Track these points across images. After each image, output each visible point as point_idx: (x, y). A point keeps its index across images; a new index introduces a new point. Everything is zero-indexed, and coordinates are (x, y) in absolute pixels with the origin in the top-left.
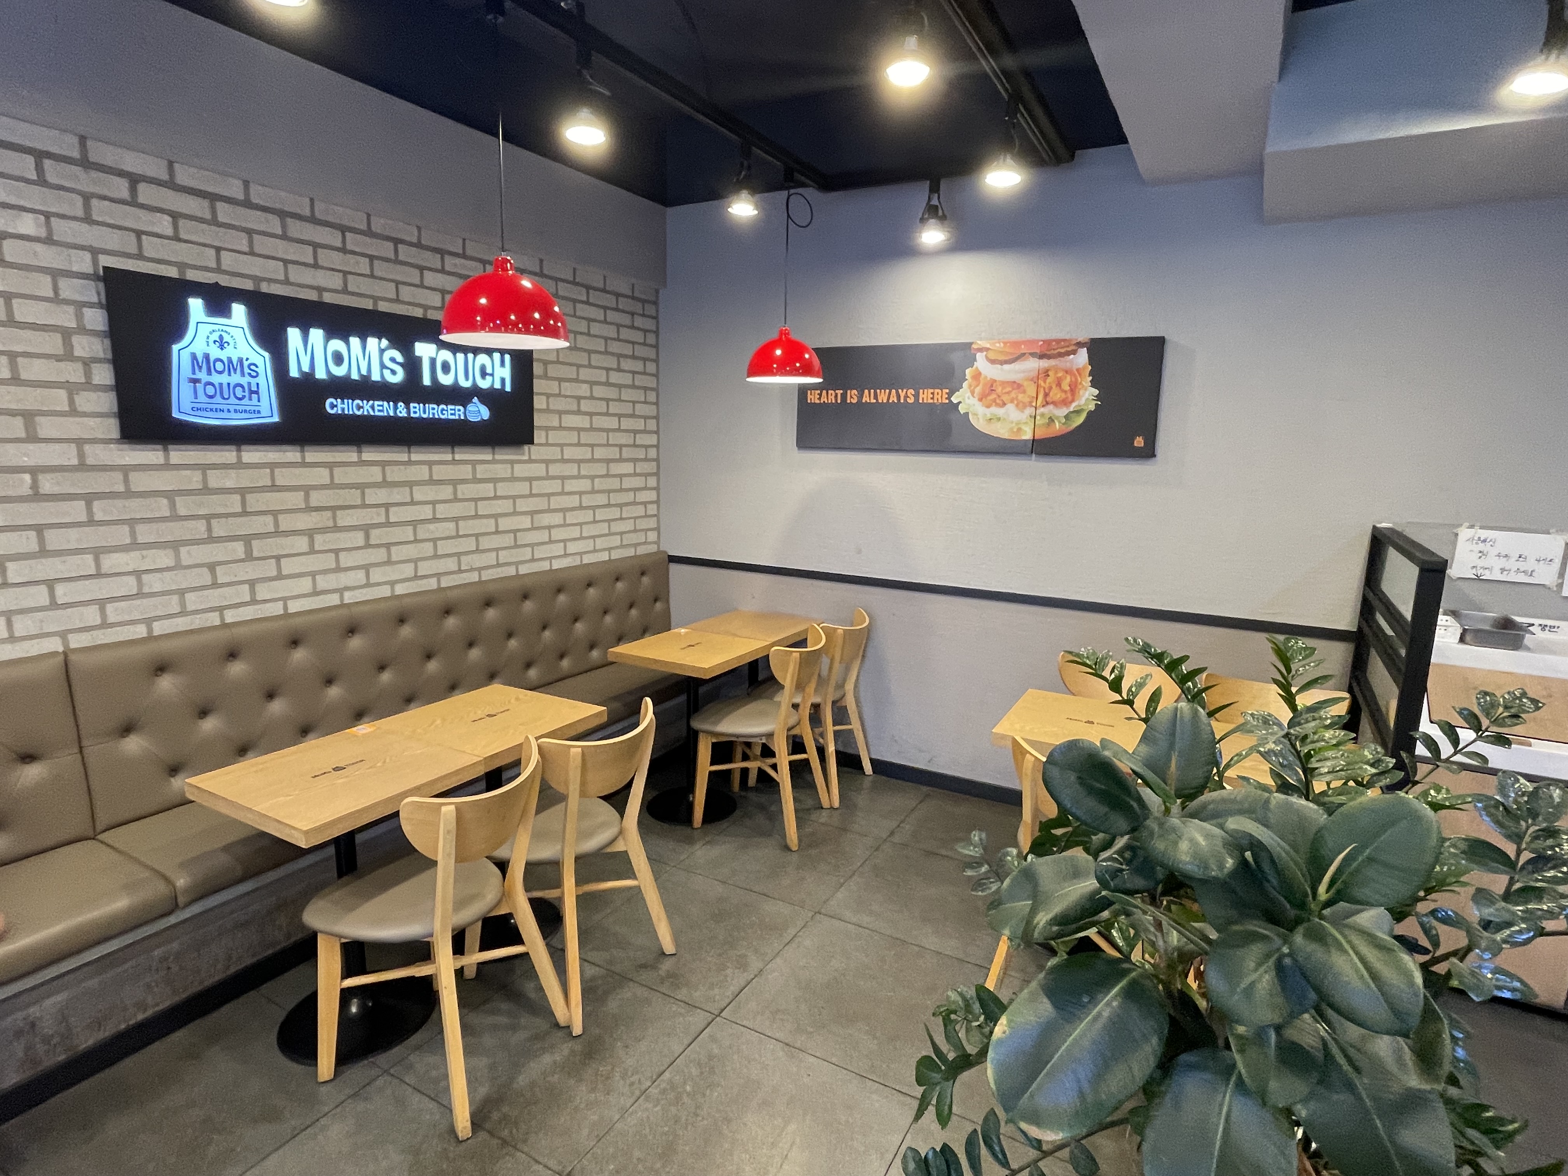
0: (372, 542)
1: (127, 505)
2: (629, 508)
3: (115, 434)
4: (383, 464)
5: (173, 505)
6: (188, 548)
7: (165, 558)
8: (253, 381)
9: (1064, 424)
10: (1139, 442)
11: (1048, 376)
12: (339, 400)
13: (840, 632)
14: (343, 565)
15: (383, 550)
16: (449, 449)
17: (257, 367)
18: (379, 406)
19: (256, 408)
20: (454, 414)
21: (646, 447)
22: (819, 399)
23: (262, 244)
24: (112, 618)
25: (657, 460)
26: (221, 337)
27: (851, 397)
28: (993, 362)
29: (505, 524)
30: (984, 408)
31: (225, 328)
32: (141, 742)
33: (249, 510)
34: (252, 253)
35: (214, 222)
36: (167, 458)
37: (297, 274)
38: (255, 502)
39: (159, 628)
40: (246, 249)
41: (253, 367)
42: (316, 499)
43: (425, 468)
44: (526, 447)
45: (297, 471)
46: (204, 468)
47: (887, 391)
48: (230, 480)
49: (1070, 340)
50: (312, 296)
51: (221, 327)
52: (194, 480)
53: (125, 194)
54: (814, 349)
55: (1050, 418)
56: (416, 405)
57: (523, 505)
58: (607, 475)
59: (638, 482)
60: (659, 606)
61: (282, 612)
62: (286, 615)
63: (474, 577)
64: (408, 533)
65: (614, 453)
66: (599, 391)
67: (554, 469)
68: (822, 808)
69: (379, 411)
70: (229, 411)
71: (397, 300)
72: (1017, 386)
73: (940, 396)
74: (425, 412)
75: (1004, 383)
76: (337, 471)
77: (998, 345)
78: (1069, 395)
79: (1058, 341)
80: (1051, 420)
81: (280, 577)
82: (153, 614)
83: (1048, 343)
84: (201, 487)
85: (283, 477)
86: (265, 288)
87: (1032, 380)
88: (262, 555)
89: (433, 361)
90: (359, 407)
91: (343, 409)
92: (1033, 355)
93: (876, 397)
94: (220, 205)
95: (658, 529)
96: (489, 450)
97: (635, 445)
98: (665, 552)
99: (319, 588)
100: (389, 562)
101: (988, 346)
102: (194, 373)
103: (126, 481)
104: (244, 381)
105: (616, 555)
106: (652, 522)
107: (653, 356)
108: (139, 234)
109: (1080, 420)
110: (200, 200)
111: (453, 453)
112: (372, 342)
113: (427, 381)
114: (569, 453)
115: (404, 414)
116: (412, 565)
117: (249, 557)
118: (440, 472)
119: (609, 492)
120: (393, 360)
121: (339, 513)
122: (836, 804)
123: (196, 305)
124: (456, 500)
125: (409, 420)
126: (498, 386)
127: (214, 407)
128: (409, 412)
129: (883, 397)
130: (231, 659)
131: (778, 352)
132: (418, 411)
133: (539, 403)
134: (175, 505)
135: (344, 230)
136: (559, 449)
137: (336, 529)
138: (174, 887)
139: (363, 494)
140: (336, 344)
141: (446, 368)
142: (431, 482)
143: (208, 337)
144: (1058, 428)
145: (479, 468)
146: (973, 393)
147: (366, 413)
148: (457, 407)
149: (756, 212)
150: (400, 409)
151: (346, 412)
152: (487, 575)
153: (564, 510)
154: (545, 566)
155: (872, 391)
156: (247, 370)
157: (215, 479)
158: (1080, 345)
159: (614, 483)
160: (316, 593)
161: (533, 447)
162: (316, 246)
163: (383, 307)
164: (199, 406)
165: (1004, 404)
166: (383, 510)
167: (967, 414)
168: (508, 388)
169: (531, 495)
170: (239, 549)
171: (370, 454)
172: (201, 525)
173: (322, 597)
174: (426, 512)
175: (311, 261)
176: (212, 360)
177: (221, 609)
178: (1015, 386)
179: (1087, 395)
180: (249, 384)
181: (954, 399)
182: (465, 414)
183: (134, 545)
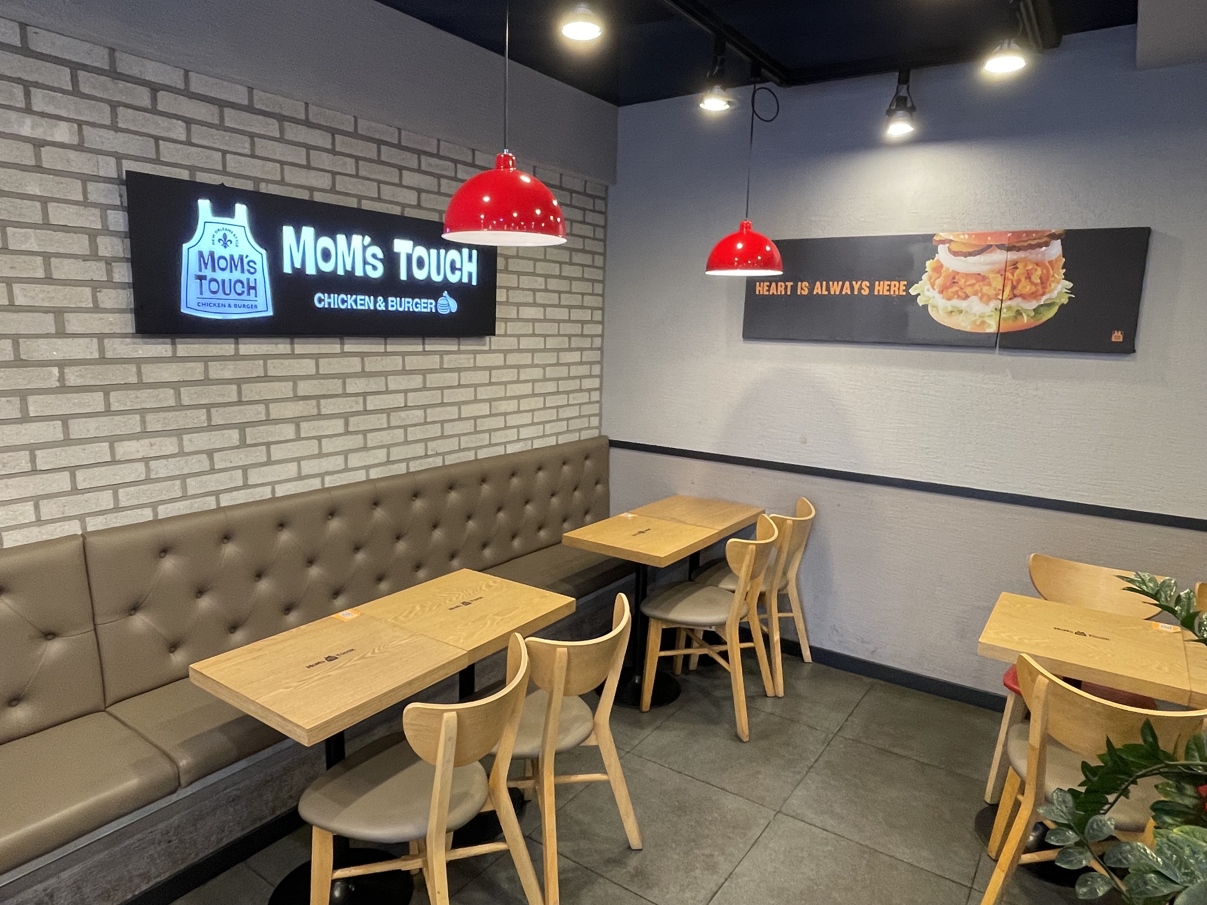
0: (351, 429)
1: (139, 395)
2: (576, 395)
3: (131, 329)
4: (362, 355)
5: (178, 395)
6: (189, 436)
7: (169, 446)
8: (252, 278)
9: (1032, 317)
10: (1117, 337)
11: (1017, 268)
12: (326, 295)
13: (789, 522)
14: (324, 451)
15: (360, 436)
16: (420, 341)
17: (255, 264)
18: (361, 300)
19: (254, 303)
20: (426, 308)
21: (592, 336)
22: (769, 290)
23: (263, 147)
24: (124, 502)
25: (601, 349)
26: (225, 236)
27: (802, 289)
28: (956, 254)
29: (467, 411)
30: (944, 301)
31: (228, 227)
32: (145, 619)
33: (244, 399)
34: (253, 156)
35: (221, 127)
36: (174, 351)
37: (293, 176)
38: (251, 392)
39: (164, 512)
40: (247, 151)
41: (251, 264)
42: (304, 388)
43: (399, 359)
44: (487, 338)
45: (287, 362)
46: (206, 360)
47: (840, 283)
48: (228, 371)
49: (1043, 232)
50: (304, 195)
51: (225, 226)
52: (196, 371)
53: (146, 102)
54: (774, 241)
55: (1018, 311)
56: (393, 299)
57: (484, 393)
58: (558, 364)
59: (583, 370)
60: (599, 487)
61: (270, 496)
62: (274, 499)
63: (438, 462)
64: (382, 420)
65: (564, 343)
66: (553, 284)
67: (512, 359)
68: (766, 696)
69: (361, 305)
70: (230, 306)
71: (379, 199)
72: (981, 278)
73: (897, 288)
74: (401, 306)
75: (967, 276)
76: (322, 361)
77: (962, 237)
78: (1040, 287)
79: (1028, 233)
80: (1019, 313)
81: (269, 462)
82: (159, 499)
83: (1017, 234)
84: (203, 378)
85: (276, 368)
86: (264, 188)
87: (999, 272)
88: (254, 442)
89: (409, 257)
90: (344, 302)
91: (329, 304)
92: (1001, 247)
93: (828, 289)
94: (227, 111)
95: (600, 415)
96: (456, 341)
97: (582, 335)
98: (606, 437)
99: (304, 473)
100: (365, 448)
101: (951, 238)
102: (200, 270)
103: (139, 373)
104: (244, 277)
105: (563, 439)
106: (595, 409)
107: (601, 250)
108: (157, 139)
109: (1051, 313)
110: (211, 107)
111: (424, 344)
112: (357, 239)
113: (403, 276)
114: (525, 343)
115: (383, 308)
116: (385, 450)
117: (243, 444)
118: (413, 362)
119: (558, 379)
120: (374, 256)
121: (322, 402)
122: (781, 693)
123: (204, 206)
124: (425, 388)
125: (387, 312)
126: (465, 280)
127: (217, 302)
128: (386, 306)
129: (835, 288)
130: (226, 541)
131: (740, 246)
132: (396, 304)
133: (501, 296)
134: (180, 395)
135: (333, 132)
136: (516, 339)
137: (320, 416)
138: (178, 767)
139: (344, 384)
140: (325, 242)
141: (421, 263)
142: (405, 372)
143: (214, 236)
144: (1025, 321)
145: (446, 358)
146: (933, 286)
147: (349, 307)
148: (430, 301)
149: (728, 107)
150: (379, 303)
151: (332, 306)
152: (450, 460)
153: (519, 398)
154: (499, 451)
155: (824, 283)
156: (246, 267)
157: (217, 371)
158: (1054, 236)
159: (563, 372)
160: (300, 477)
161: (493, 338)
162: (308, 147)
163: (367, 205)
164: (204, 301)
165: (967, 297)
166: (361, 399)
167: (925, 307)
168: (474, 283)
169: (491, 384)
170: (234, 436)
171: (352, 346)
172: (202, 414)
173: (307, 481)
174: (398, 400)
175: (304, 163)
176: (216, 257)
177: (217, 494)
178: (980, 278)
179: (1059, 287)
180: (248, 280)
181: (913, 291)
182: (436, 306)
183: (145, 434)
